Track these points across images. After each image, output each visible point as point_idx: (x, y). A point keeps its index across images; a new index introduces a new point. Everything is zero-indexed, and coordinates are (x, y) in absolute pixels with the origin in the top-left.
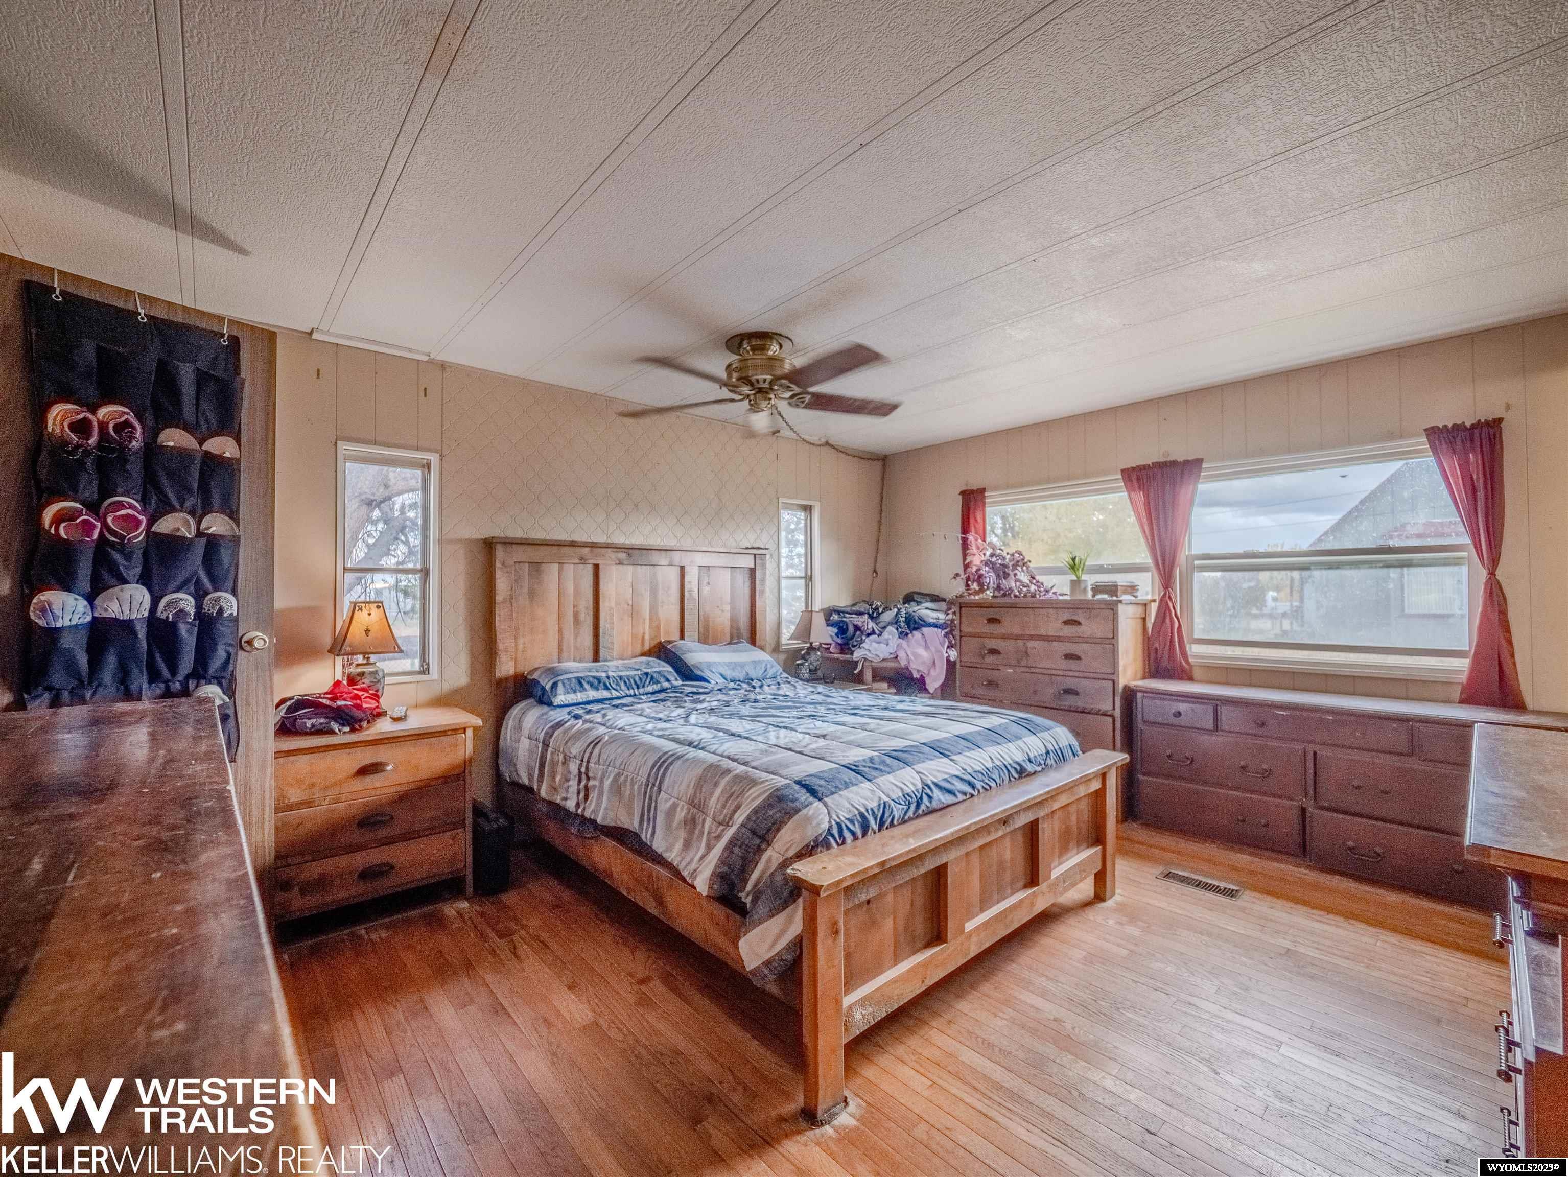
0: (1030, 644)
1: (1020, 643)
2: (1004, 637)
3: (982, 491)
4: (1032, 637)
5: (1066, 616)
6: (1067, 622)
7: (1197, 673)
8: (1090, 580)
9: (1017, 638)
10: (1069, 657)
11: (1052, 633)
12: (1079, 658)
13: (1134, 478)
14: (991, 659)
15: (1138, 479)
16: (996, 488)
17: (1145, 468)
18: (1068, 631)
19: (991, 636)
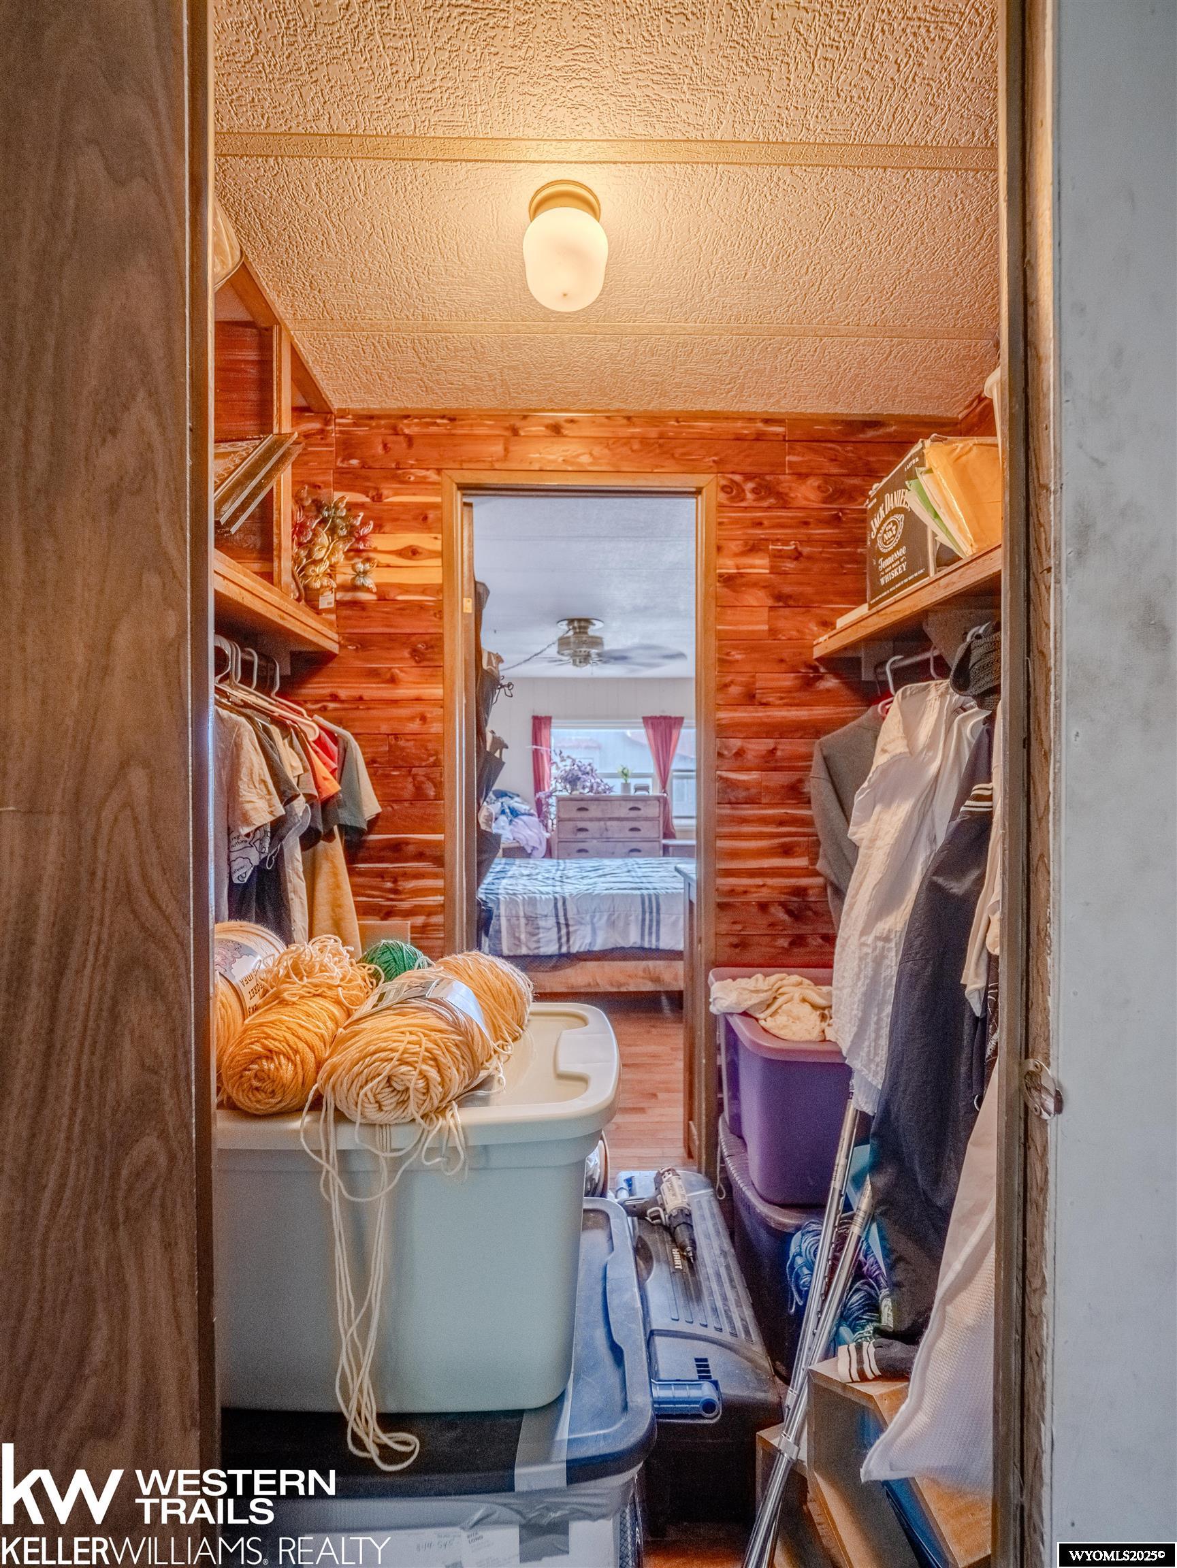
0: (609, 823)
1: (602, 823)
2: (591, 820)
3: (549, 719)
4: (610, 819)
5: (631, 805)
6: (632, 809)
7: (677, 835)
8: (633, 782)
9: (599, 820)
10: (633, 829)
11: (622, 816)
12: (639, 830)
13: (650, 722)
14: (581, 835)
15: (652, 724)
16: (558, 718)
17: (655, 718)
18: (633, 814)
19: (583, 820)
